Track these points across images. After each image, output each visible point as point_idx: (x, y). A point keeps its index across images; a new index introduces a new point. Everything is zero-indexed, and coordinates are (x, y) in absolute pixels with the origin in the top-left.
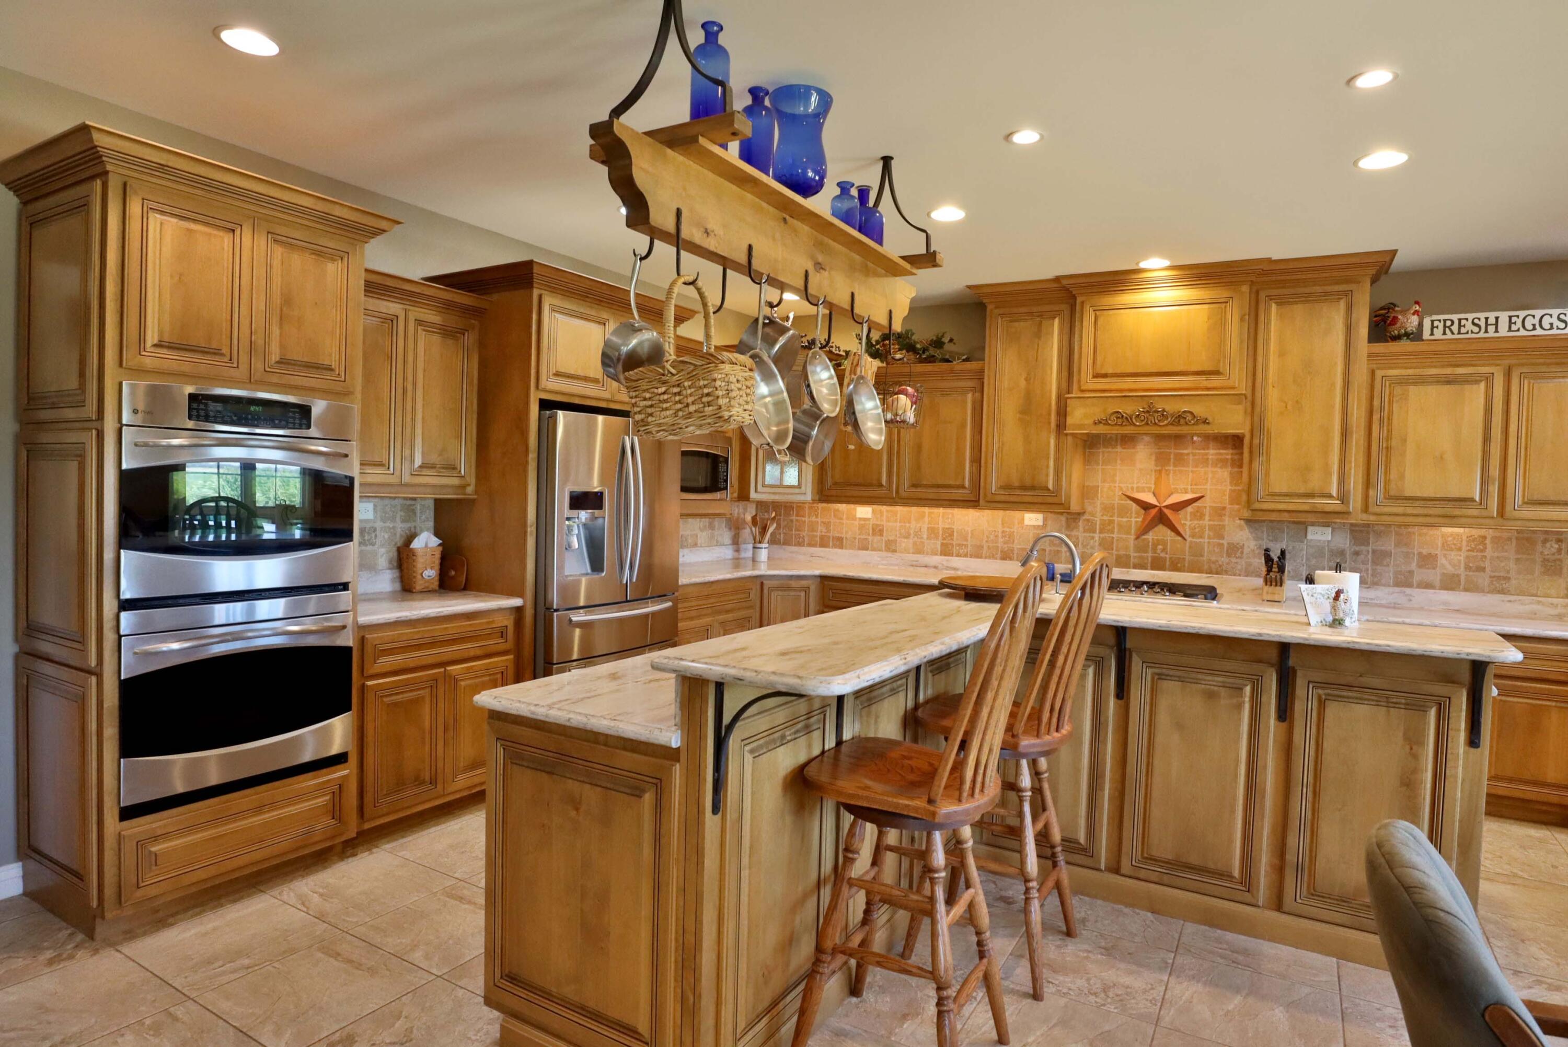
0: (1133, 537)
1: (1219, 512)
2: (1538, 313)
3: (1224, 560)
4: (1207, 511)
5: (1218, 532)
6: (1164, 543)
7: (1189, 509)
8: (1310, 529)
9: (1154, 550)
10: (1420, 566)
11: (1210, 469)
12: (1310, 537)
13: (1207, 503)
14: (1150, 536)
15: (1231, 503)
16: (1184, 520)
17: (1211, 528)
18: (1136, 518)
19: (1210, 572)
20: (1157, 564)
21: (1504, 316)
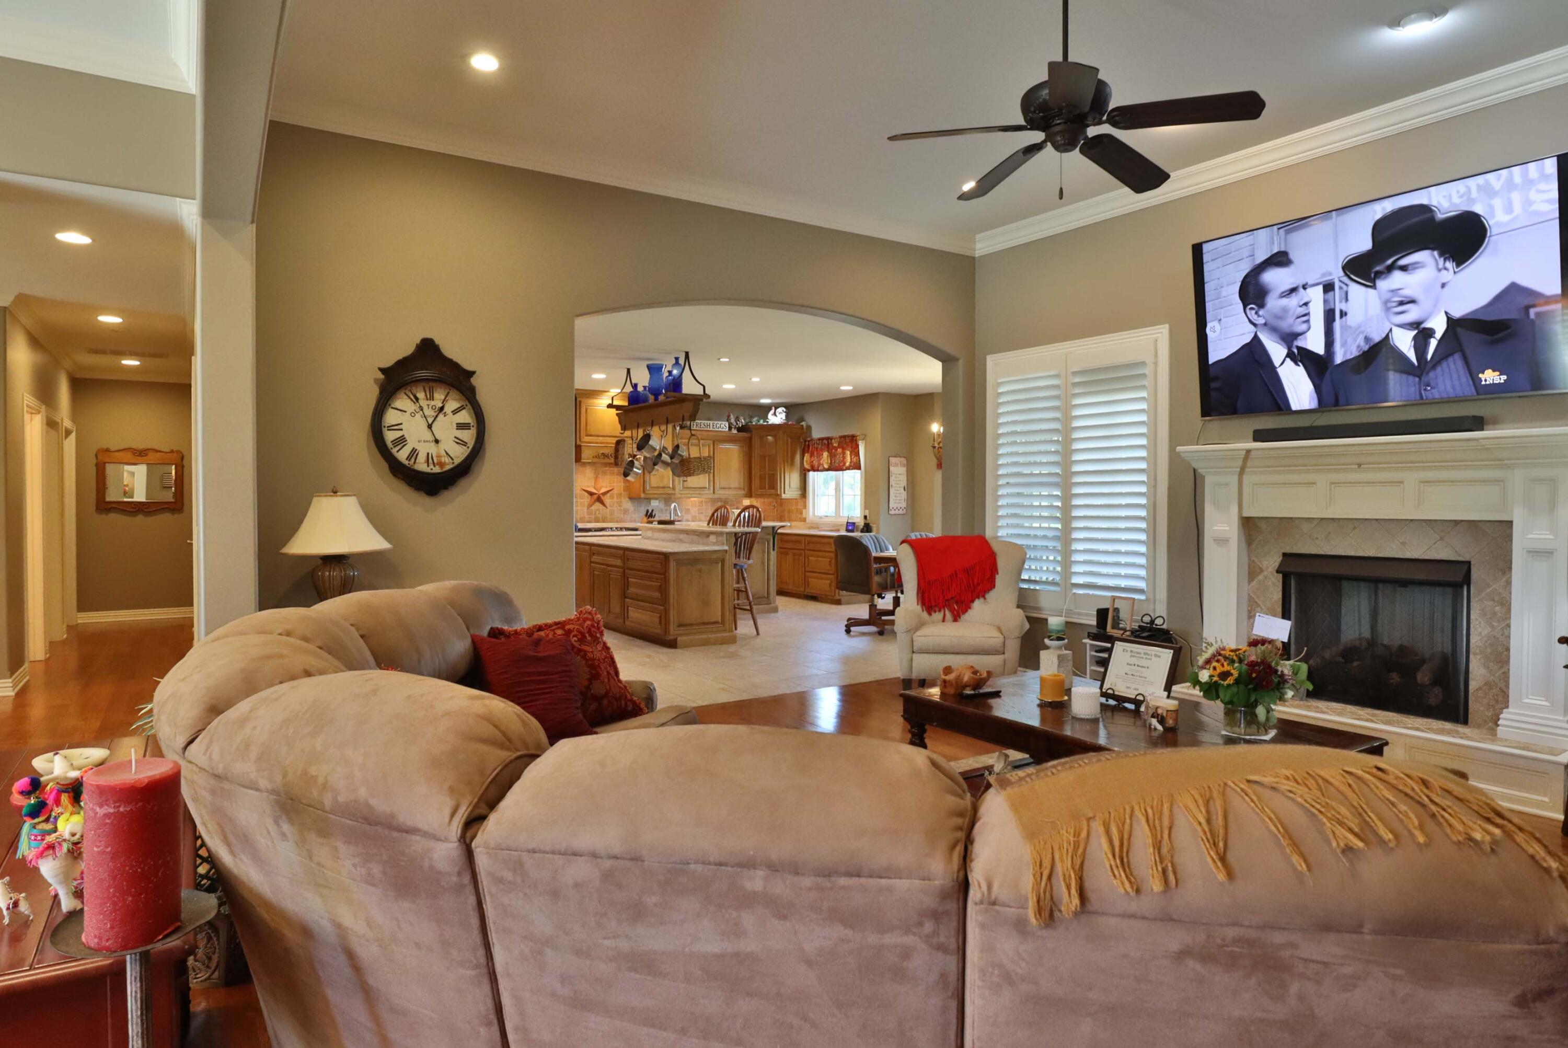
0: (586, 508)
1: (619, 495)
2: (720, 423)
3: (622, 516)
4: (615, 496)
5: (620, 504)
6: (598, 510)
7: (608, 494)
8: (652, 501)
9: (595, 514)
10: (686, 513)
11: (615, 477)
12: (652, 504)
13: (615, 492)
14: (593, 508)
15: (624, 490)
16: (606, 499)
17: (617, 502)
18: (587, 499)
19: (617, 522)
20: (597, 521)
21: (711, 422)
